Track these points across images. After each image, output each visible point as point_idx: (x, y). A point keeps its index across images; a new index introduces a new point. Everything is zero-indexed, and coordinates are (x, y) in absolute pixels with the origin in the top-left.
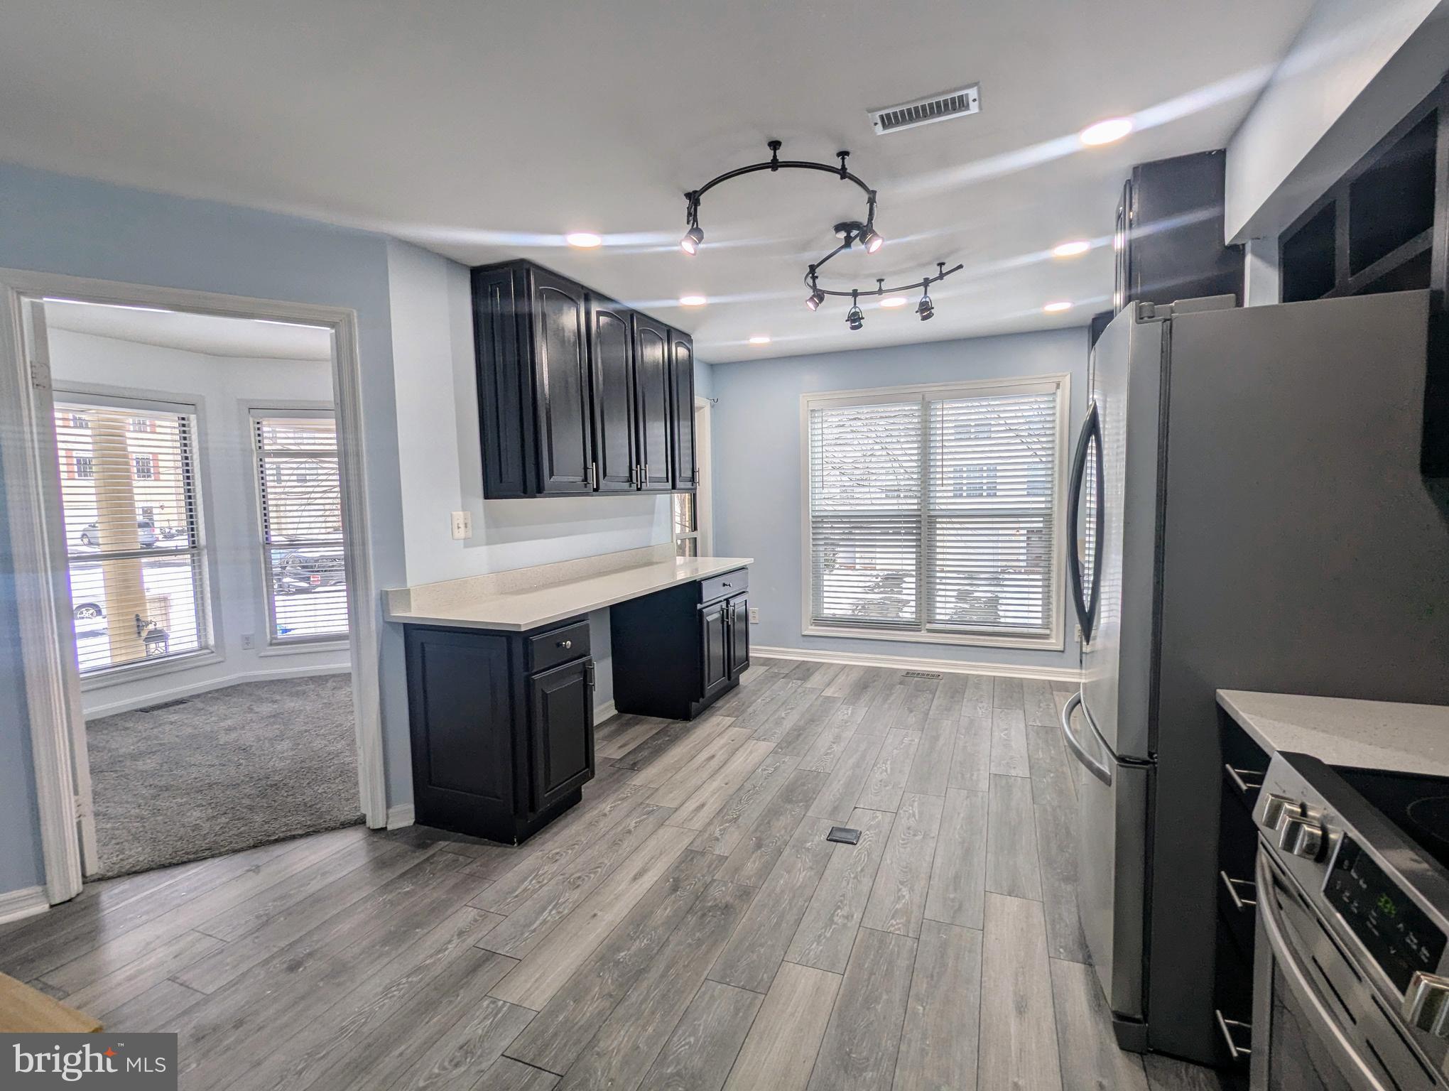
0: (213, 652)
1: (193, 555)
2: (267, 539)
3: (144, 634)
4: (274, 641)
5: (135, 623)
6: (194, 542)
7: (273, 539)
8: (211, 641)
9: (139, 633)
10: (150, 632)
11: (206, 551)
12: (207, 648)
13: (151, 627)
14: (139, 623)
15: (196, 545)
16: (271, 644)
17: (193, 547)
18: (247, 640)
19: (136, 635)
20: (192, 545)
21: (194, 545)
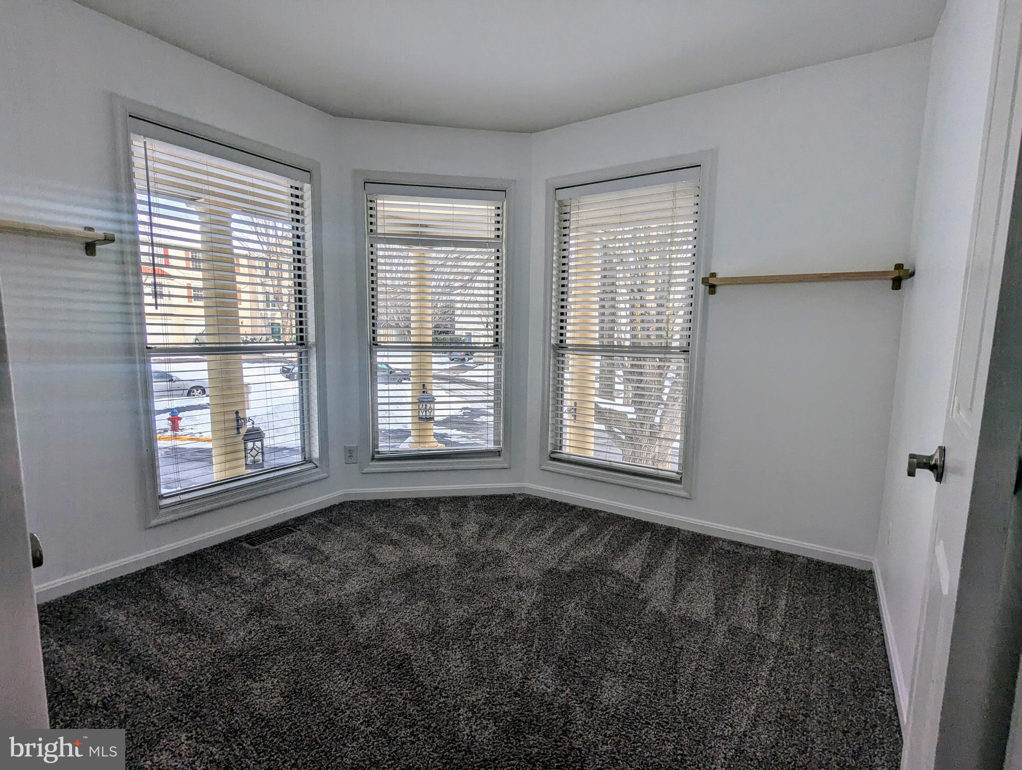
0: (317, 467)
1: (300, 354)
2: (374, 339)
3: (243, 431)
4: (377, 456)
5: (235, 424)
6: (302, 338)
7: (379, 339)
8: (316, 454)
9: (238, 429)
10: (248, 431)
11: (314, 349)
12: (311, 461)
13: (249, 425)
14: (239, 421)
15: (304, 342)
16: (373, 459)
17: (302, 344)
18: (350, 452)
19: (236, 431)
20: (299, 342)
21: (301, 341)
